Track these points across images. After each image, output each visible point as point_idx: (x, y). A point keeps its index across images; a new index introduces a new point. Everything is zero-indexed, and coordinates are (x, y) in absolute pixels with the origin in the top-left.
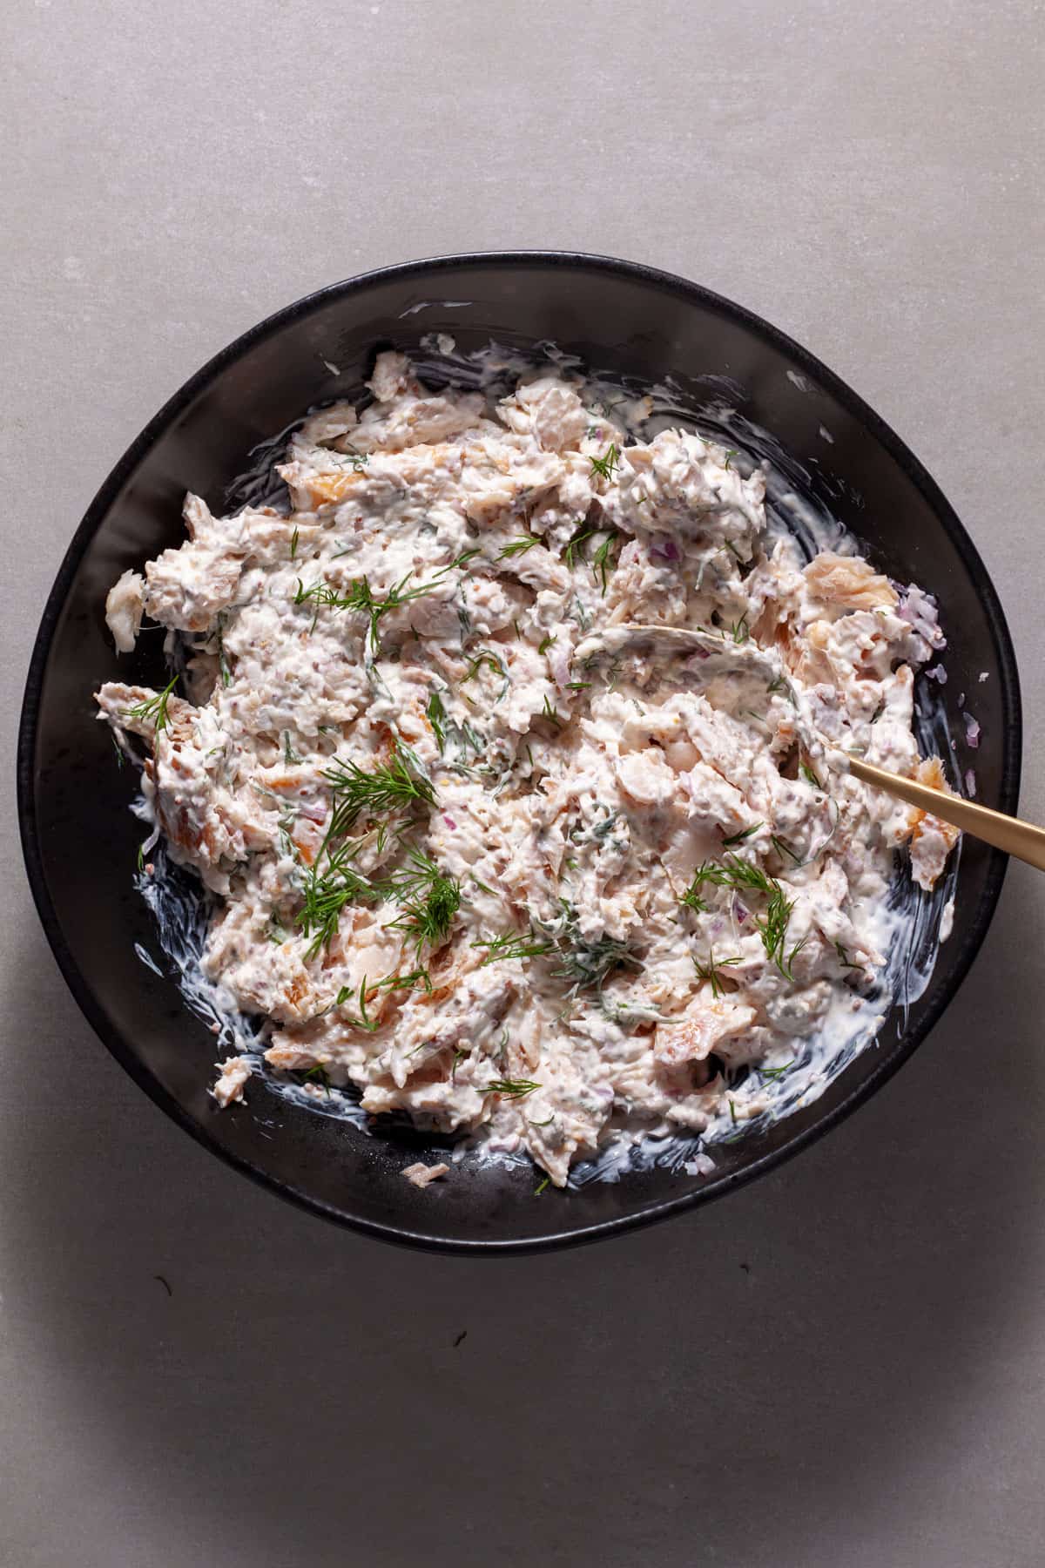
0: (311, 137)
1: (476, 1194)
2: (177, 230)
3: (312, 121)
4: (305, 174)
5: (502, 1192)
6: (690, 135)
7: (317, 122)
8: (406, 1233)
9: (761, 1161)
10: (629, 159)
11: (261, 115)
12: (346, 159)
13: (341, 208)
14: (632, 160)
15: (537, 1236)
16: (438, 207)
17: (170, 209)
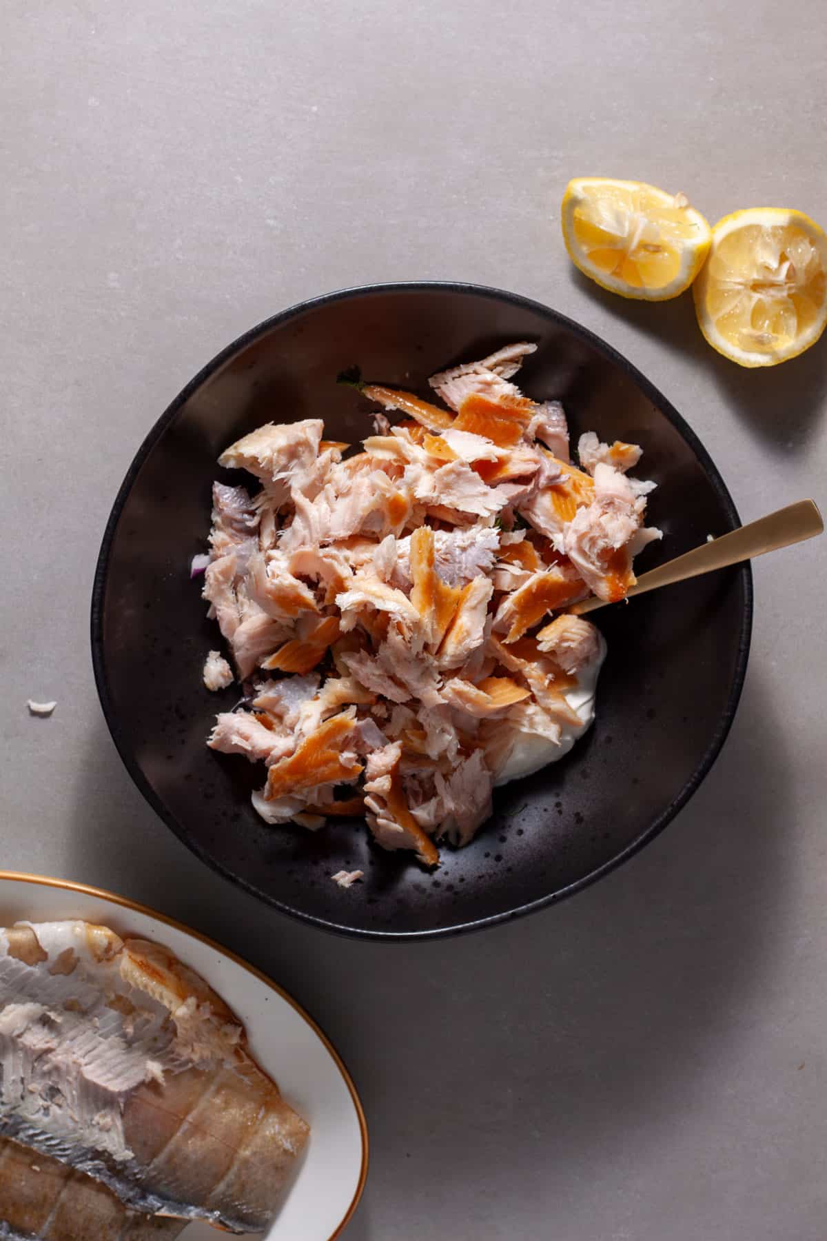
0: (272, 193)
2: (183, 255)
3: (273, 183)
4: (269, 218)
6: (524, 193)
7: (276, 183)
9: (572, 886)
11: (239, 178)
12: (295, 208)
13: (292, 241)
14: (486, 209)
16: (356, 240)
17: (178, 240)
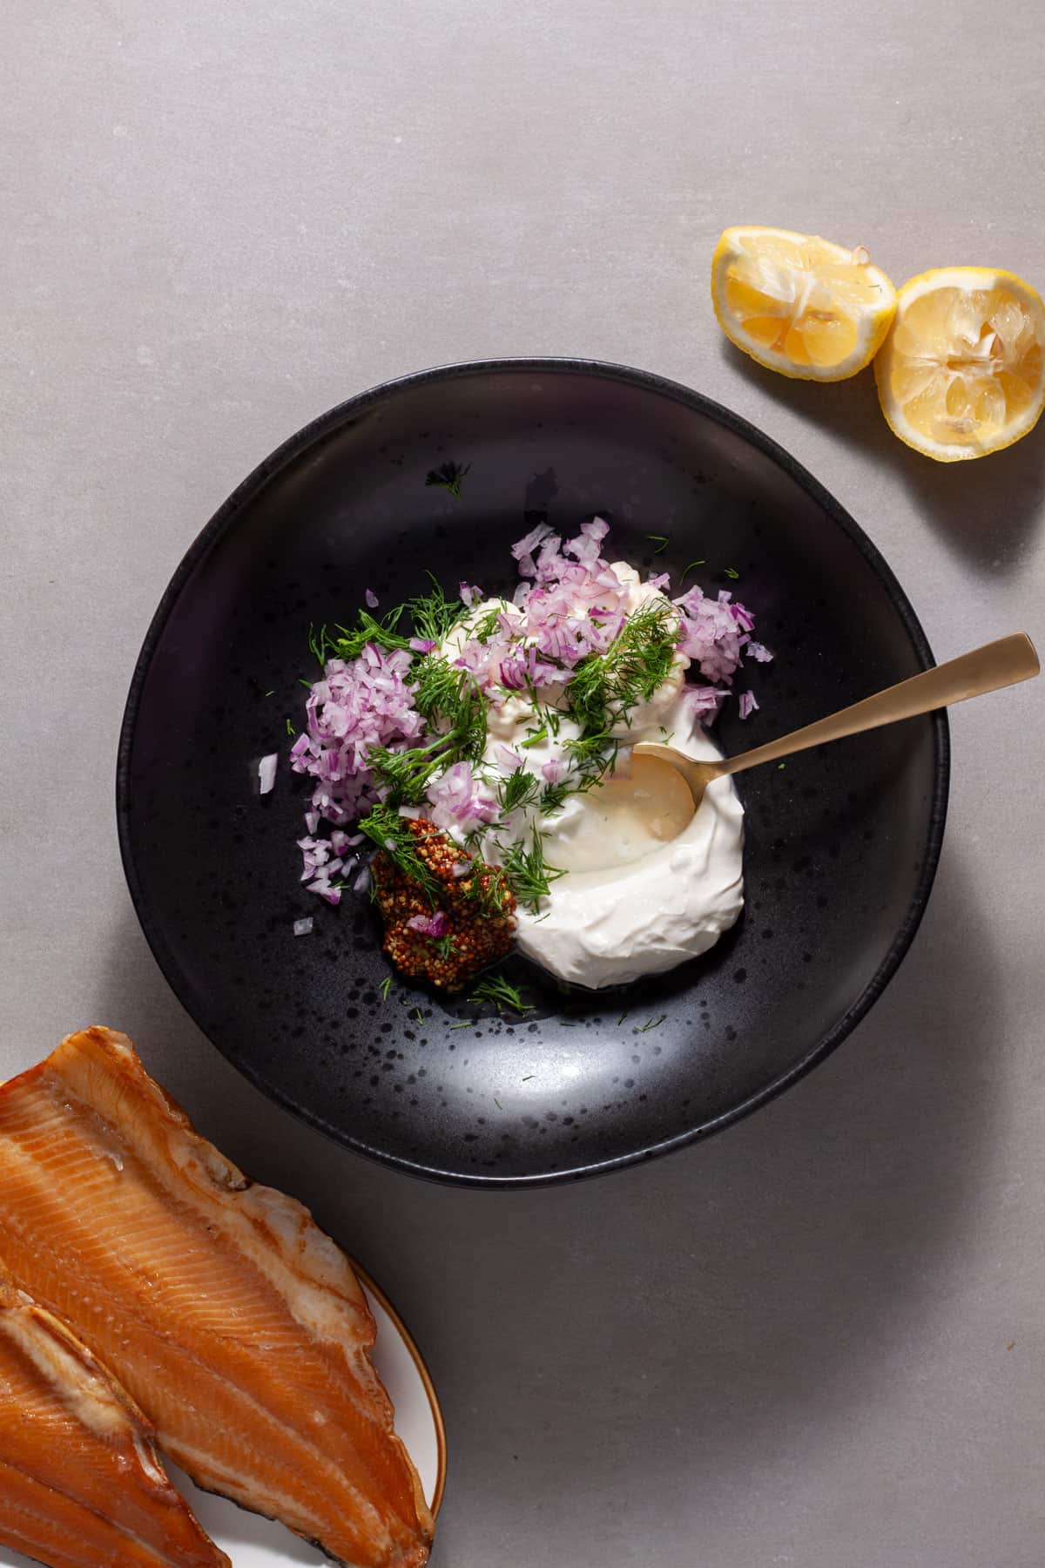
0: (344, 246)
1: (485, 1138)
2: (233, 324)
3: (346, 233)
4: (340, 277)
5: (506, 1137)
6: (662, 245)
7: (349, 233)
8: (427, 1169)
9: (722, 1117)
10: (611, 265)
11: (303, 227)
12: (373, 265)
13: (370, 306)
14: (613, 267)
15: (535, 1174)
16: (450, 306)
17: (227, 306)
